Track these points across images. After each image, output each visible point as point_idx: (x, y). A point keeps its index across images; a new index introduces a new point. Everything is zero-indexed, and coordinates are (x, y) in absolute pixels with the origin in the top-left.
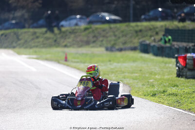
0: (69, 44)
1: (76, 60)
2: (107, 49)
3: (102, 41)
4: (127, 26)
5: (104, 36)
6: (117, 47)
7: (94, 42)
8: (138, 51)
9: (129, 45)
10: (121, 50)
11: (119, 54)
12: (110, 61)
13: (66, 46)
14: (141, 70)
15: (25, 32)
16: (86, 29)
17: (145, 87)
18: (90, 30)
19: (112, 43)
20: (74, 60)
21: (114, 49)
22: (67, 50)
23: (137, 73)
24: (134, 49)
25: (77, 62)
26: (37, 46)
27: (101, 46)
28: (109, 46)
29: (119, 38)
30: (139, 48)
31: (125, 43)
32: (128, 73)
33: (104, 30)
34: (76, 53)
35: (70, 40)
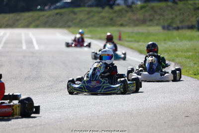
0: (125, 23)
1: (130, 39)
2: (164, 28)
3: (159, 19)
4: (185, 4)
5: (160, 15)
6: (174, 26)
7: (151, 20)
8: (195, 30)
9: (187, 24)
10: (178, 28)
11: (175, 33)
12: (165, 40)
13: (122, 25)
14: (195, 49)
15: (80, 11)
16: (142, 7)
17: (196, 66)
18: (147, 8)
19: (169, 21)
20: (128, 39)
21: (171, 28)
22: (122, 29)
23: (190, 52)
24: (191, 27)
25: (131, 41)
26: (92, 26)
27: (157, 25)
28: (166, 24)
29: (176, 16)
30: (197, 26)
31: (182, 21)
32: (182, 52)
33: (161, 9)
34: (132, 32)
35: (126, 19)
